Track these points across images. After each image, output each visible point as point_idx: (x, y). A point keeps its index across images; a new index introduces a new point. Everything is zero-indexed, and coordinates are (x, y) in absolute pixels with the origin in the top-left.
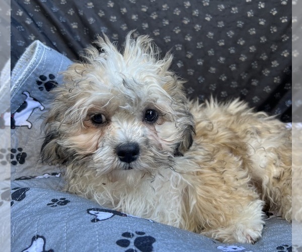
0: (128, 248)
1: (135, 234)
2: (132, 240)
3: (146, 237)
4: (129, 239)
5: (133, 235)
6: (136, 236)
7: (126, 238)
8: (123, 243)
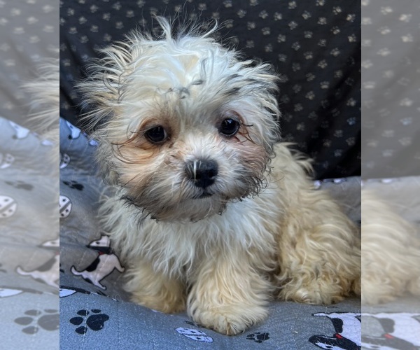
0: (80, 326)
1: (90, 311)
2: (86, 318)
3: (101, 315)
4: (83, 317)
5: (88, 313)
6: (91, 313)
7: (80, 316)
8: (75, 321)
